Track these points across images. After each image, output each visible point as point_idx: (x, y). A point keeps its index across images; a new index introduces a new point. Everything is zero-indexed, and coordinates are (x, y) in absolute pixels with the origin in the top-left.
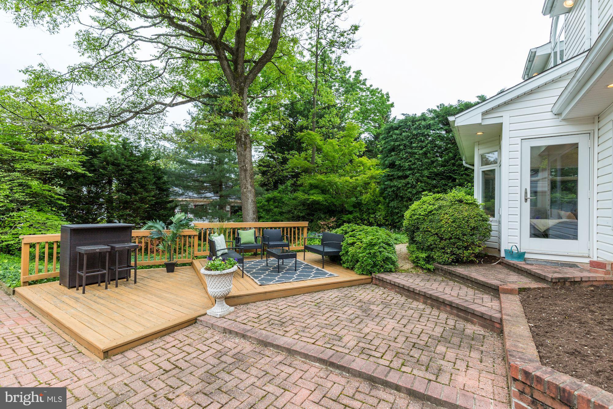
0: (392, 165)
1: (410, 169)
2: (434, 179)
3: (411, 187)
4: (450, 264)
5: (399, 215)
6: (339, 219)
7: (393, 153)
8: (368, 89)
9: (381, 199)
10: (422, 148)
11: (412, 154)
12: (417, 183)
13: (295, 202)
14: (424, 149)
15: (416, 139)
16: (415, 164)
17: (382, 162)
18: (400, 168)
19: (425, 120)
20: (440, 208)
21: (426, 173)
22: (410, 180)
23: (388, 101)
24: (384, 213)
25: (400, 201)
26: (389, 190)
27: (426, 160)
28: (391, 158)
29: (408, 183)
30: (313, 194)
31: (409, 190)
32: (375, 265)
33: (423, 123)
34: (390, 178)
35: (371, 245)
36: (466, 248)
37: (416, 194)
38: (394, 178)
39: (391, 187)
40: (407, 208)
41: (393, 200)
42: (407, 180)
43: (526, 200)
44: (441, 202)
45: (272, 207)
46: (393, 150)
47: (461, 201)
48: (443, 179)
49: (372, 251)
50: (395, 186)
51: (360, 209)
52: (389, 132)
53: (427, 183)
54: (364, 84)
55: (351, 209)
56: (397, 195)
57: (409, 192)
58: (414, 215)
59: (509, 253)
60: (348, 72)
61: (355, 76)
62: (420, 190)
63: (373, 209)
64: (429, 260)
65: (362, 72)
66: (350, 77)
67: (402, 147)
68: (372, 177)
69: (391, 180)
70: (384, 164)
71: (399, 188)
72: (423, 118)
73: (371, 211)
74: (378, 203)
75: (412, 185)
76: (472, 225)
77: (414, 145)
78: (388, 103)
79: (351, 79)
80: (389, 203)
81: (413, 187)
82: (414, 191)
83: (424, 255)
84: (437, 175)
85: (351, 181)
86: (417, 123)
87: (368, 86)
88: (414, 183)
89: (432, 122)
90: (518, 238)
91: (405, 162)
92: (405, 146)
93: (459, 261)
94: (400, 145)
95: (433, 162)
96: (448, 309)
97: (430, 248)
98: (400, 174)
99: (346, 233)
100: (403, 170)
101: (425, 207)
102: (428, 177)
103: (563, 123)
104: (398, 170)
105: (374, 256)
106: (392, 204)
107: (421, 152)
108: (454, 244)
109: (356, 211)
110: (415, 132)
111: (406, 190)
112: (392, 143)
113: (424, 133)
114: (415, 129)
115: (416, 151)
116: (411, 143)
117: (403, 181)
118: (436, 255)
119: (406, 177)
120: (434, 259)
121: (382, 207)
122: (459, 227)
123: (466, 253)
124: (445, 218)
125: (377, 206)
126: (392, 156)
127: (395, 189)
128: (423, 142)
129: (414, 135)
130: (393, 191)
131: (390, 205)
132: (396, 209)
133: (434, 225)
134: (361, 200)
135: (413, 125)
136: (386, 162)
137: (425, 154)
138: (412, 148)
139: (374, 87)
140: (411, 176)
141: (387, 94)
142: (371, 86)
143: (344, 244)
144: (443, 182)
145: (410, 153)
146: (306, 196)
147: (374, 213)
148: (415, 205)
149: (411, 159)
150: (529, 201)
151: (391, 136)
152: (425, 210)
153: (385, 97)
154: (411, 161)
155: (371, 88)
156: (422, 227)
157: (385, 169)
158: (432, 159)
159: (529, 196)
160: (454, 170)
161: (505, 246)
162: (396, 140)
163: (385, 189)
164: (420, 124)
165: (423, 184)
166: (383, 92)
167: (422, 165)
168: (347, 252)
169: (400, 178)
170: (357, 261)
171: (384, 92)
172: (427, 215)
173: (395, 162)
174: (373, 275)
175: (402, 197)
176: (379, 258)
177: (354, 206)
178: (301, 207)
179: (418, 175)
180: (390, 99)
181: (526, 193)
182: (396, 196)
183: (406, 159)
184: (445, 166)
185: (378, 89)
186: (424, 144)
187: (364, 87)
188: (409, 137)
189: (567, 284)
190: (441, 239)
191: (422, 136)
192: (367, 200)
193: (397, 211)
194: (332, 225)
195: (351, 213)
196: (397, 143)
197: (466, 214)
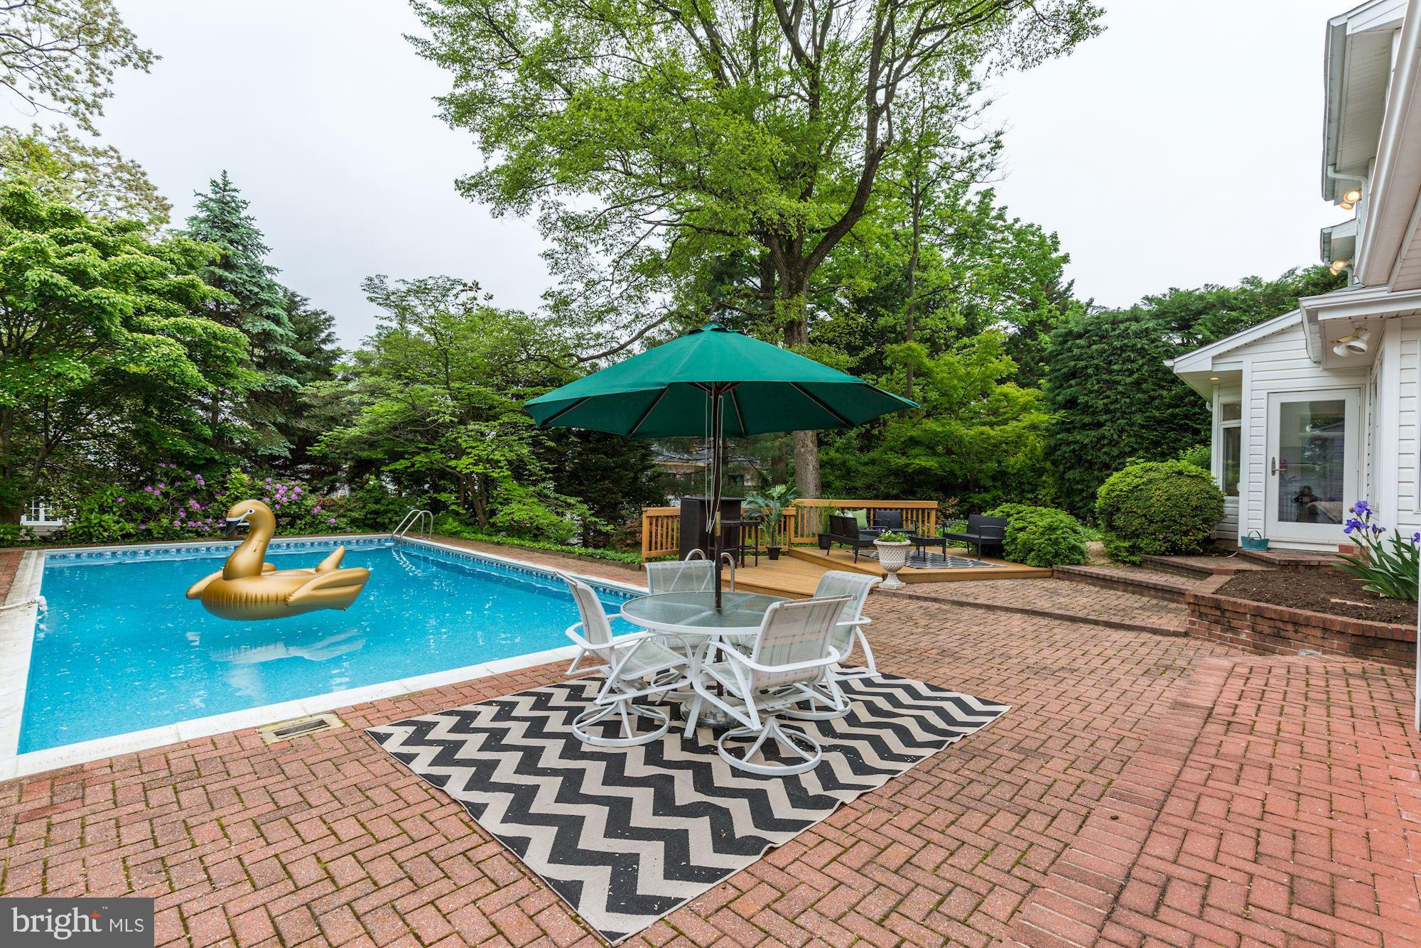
0: (1071, 404)
1: (1107, 411)
2: (1155, 430)
3: (1109, 444)
4: (1163, 554)
5: (1084, 494)
6: (963, 501)
7: (1073, 382)
8: (1009, 228)
9: (1048, 465)
10: (1131, 373)
11: (1112, 384)
12: (1120, 437)
13: (876, 468)
14: (1136, 376)
15: (1120, 355)
16: (1116, 401)
17: (1051, 395)
18: (1086, 409)
19: (1137, 320)
20: (1150, 481)
21: (1139, 418)
22: (1106, 430)
23: (1056, 250)
24: (1053, 491)
25: (1087, 469)
26: (1064, 448)
27: (1139, 395)
28: (1068, 391)
29: (1104, 437)
30: (916, 456)
31: (1105, 450)
32: (1057, 555)
33: (1134, 326)
34: (1065, 427)
35: (1051, 529)
36: (1186, 533)
37: (1118, 456)
38: (1075, 428)
39: (1069, 444)
40: (1102, 482)
41: (1072, 467)
42: (1101, 431)
43: (1273, 473)
44: (1152, 475)
45: (832, 478)
46: (1073, 374)
47: (1180, 473)
48: (1174, 430)
49: (1053, 537)
50: (1076, 442)
51: (1004, 483)
52: (1065, 342)
53: (1142, 438)
54: (1000, 217)
55: (989, 483)
56: (1080, 459)
57: (1105, 453)
58: (1113, 491)
59: (1249, 541)
60: (964, 193)
61: (981, 202)
62: (1127, 449)
63: (1030, 483)
64: (1133, 550)
65: (995, 192)
66: (968, 202)
67: (1090, 371)
68: (1034, 427)
69: (1068, 431)
70: (1053, 402)
71: (1084, 446)
72: (1134, 315)
73: (1027, 487)
74: (1041, 472)
75: (1111, 441)
76: (1194, 504)
77: (1115, 367)
78: (1054, 255)
79: (970, 208)
80: (1065, 472)
81: (1113, 444)
82: (1115, 452)
83: (1127, 544)
84: (1160, 422)
85: (992, 433)
86: (1122, 327)
87: (1010, 221)
88: (1115, 437)
89: (1151, 324)
90: (1262, 522)
91: (1097, 398)
92: (1097, 368)
93: (1175, 550)
94: (1086, 367)
95: (1153, 399)
96: (1153, 592)
97: (1135, 535)
98: (1087, 420)
99: (1009, 515)
100: (1094, 413)
101: (1128, 480)
102: (1142, 426)
103: (1325, 374)
104: (1083, 413)
105: (1056, 542)
106: (1070, 475)
107: (1129, 380)
108: (1168, 527)
109: (995, 487)
110: (1117, 344)
111: (1100, 449)
112: (1072, 363)
113: (1135, 345)
114: (1119, 336)
115: (1119, 378)
116: (1110, 362)
117: (1093, 433)
118: (1143, 543)
119: (1100, 425)
120: (1140, 549)
121: (1050, 480)
122: (1175, 506)
123: (1185, 540)
124: (1157, 495)
125: (1040, 476)
126: (1071, 386)
127: (1077, 447)
128: (1133, 361)
129: (1115, 348)
130: (1074, 451)
131: (1067, 476)
132: (1078, 483)
133: (1140, 503)
134: (1007, 467)
135: (1114, 330)
136: (1059, 398)
137: (1137, 383)
138: (1110, 372)
139: (1024, 222)
140: (1109, 424)
141: (1054, 236)
142: (1017, 220)
143: (1008, 529)
144: (1172, 435)
145: (1106, 381)
146: (902, 461)
147: (1032, 491)
148: (1115, 477)
149: (1108, 393)
150: (1277, 473)
151: (1070, 350)
152: (1129, 484)
153: (1049, 242)
154: (1108, 397)
155: (1017, 226)
156: (1123, 507)
157: (1055, 411)
158: (1152, 393)
159: (1277, 467)
160: (1195, 414)
161: (1243, 532)
162: (1079, 358)
163: (1056, 448)
164: (1127, 329)
165: (1133, 439)
166: (1043, 232)
167: (1132, 404)
168: (1015, 539)
169: (1085, 426)
170: (1032, 550)
171: (1047, 231)
172: (1131, 491)
173: (1077, 398)
174: (1055, 567)
175: (1091, 463)
176: (1063, 545)
177: (994, 478)
178: (892, 479)
179: (1122, 422)
180: (1060, 247)
181: (1274, 463)
182: (1078, 459)
183: (1099, 392)
184: (1177, 406)
185: (1032, 226)
186: (1135, 366)
187: (1000, 223)
188: (1104, 351)
189: (1301, 568)
190: (1151, 521)
191: (1133, 351)
192: (1018, 466)
193: (1080, 487)
194: (951, 511)
195: (986, 490)
196: (1082, 364)
197: (1185, 489)
